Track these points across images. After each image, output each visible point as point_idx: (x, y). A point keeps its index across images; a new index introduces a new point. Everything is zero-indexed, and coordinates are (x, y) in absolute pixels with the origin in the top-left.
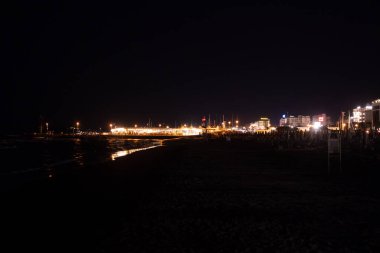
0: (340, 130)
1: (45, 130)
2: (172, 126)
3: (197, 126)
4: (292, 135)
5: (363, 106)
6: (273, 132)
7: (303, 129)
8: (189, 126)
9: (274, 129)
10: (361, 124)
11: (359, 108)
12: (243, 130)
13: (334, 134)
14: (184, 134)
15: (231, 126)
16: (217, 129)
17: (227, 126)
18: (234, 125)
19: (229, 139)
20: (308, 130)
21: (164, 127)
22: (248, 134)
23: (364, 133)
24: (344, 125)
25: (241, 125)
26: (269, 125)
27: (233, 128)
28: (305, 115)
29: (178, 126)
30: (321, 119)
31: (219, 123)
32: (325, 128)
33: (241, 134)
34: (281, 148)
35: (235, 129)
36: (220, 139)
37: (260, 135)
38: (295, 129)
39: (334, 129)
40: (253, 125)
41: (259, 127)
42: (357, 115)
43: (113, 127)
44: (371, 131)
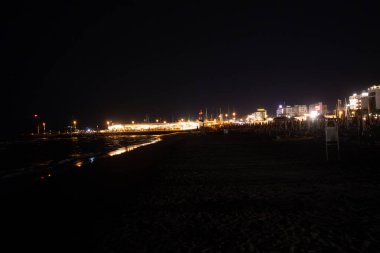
0: (338, 118)
1: (42, 131)
2: (170, 121)
3: (194, 120)
4: (289, 125)
5: (359, 93)
6: (270, 123)
7: (300, 119)
8: (186, 120)
9: (271, 119)
10: (358, 112)
11: (355, 95)
12: (240, 122)
13: (331, 122)
14: (181, 129)
15: (229, 118)
16: (215, 122)
17: (224, 118)
18: (231, 117)
19: (226, 131)
20: (305, 119)
21: (161, 122)
22: (246, 126)
23: (361, 120)
24: (341, 113)
25: (238, 117)
26: (266, 116)
27: (231, 121)
28: (302, 104)
29: (176, 120)
30: (318, 107)
31: (215, 116)
32: (322, 117)
33: (238, 126)
34: (278, 138)
35: (233, 121)
36: (218, 132)
37: (257, 126)
38: (293, 118)
39: (331, 117)
40: (250, 117)
41: (256, 118)
42: (354, 103)
43: (111, 125)
44: (368, 117)
